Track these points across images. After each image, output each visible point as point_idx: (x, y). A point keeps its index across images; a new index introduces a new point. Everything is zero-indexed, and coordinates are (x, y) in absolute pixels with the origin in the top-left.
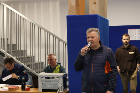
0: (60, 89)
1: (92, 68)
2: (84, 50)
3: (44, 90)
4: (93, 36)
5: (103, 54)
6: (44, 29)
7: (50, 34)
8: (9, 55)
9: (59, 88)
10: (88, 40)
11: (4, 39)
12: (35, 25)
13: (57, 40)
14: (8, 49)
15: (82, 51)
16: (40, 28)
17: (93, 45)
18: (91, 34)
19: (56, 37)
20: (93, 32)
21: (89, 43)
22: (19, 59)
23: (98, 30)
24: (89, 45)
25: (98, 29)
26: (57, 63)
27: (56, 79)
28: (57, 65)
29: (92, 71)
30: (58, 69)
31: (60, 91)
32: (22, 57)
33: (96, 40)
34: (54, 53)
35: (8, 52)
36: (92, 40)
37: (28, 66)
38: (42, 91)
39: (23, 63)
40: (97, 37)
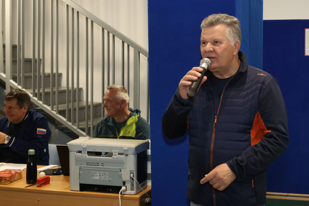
0: (128, 185)
1: (213, 136)
2: (188, 80)
3: (83, 187)
4: (218, 37)
5: (245, 93)
6: (100, 23)
7: (116, 34)
8: (16, 84)
9: (124, 183)
10: (202, 49)
11: (4, 46)
12: (78, 12)
13: (132, 49)
14: (14, 70)
15: (182, 82)
16: (91, 21)
17: (215, 65)
18: (214, 32)
19: (130, 44)
20: (218, 27)
21: (206, 59)
22: (39, 96)
23: (235, 22)
24: (204, 65)
25: (235, 19)
26: (130, 110)
27: (116, 156)
28: (130, 116)
29: (212, 145)
30: (131, 125)
31: (128, 192)
32: (46, 90)
33: (225, 50)
34: (123, 84)
35: (14, 79)
36: (214, 51)
37: (62, 113)
38: (79, 189)
39: (49, 105)
40: (228, 41)
